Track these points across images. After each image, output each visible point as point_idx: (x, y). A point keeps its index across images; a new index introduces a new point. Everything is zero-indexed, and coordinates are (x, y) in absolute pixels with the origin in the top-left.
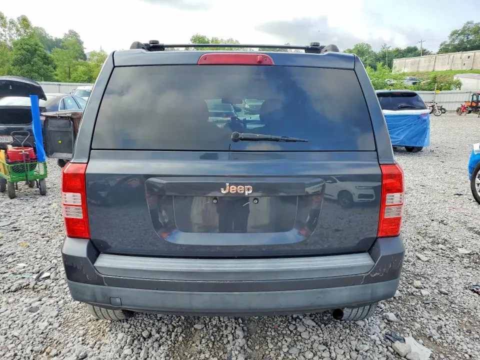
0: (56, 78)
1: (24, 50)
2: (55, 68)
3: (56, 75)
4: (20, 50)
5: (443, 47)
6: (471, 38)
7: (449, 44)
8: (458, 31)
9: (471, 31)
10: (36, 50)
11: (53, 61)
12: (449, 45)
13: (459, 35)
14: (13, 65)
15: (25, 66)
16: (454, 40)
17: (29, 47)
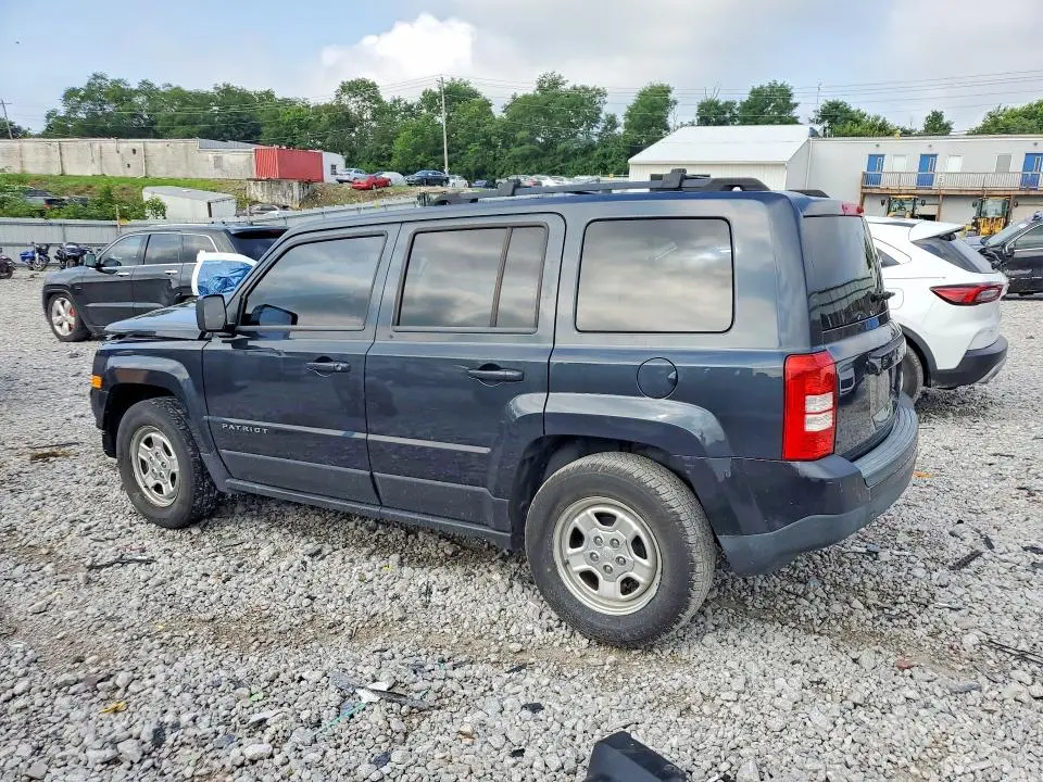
5: (54, 123)
6: (109, 109)
7: (64, 117)
8: (79, 91)
9: (106, 95)
12: (64, 119)
13: (83, 98)
16: (74, 110)
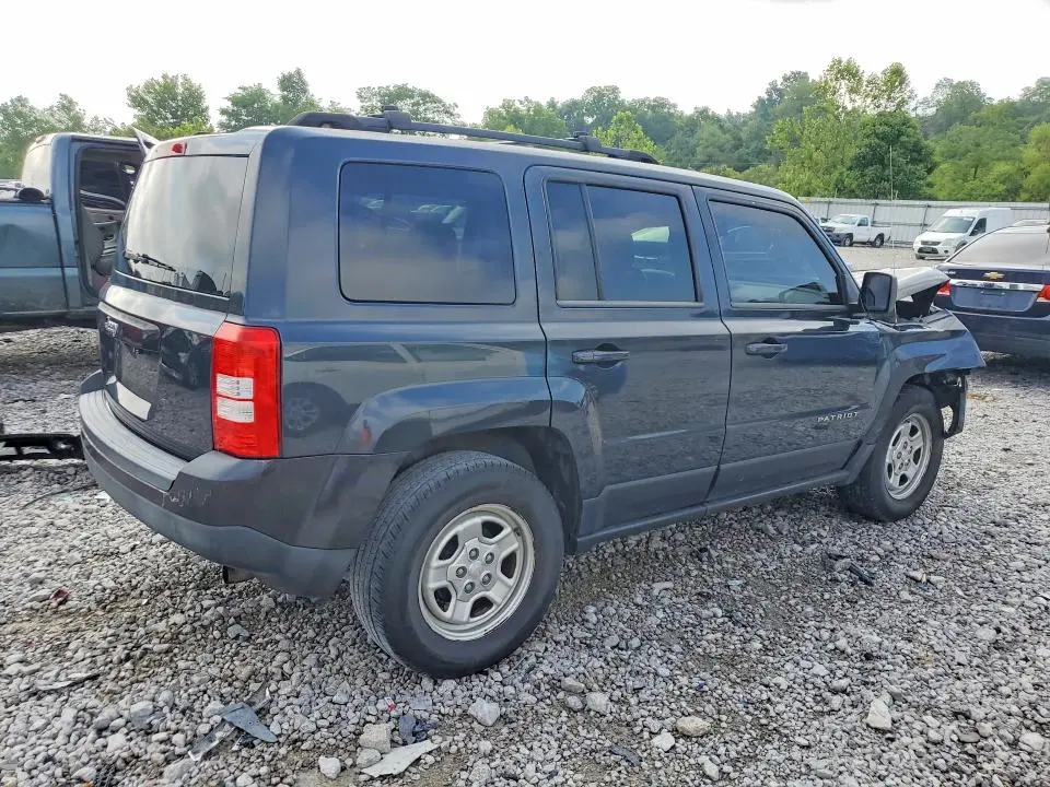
0: (929, 191)
1: (877, 136)
2: (930, 171)
3: (930, 185)
4: (868, 136)
10: (900, 134)
11: (931, 154)
14: (850, 169)
15: (870, 171)
17: (887, 129)
